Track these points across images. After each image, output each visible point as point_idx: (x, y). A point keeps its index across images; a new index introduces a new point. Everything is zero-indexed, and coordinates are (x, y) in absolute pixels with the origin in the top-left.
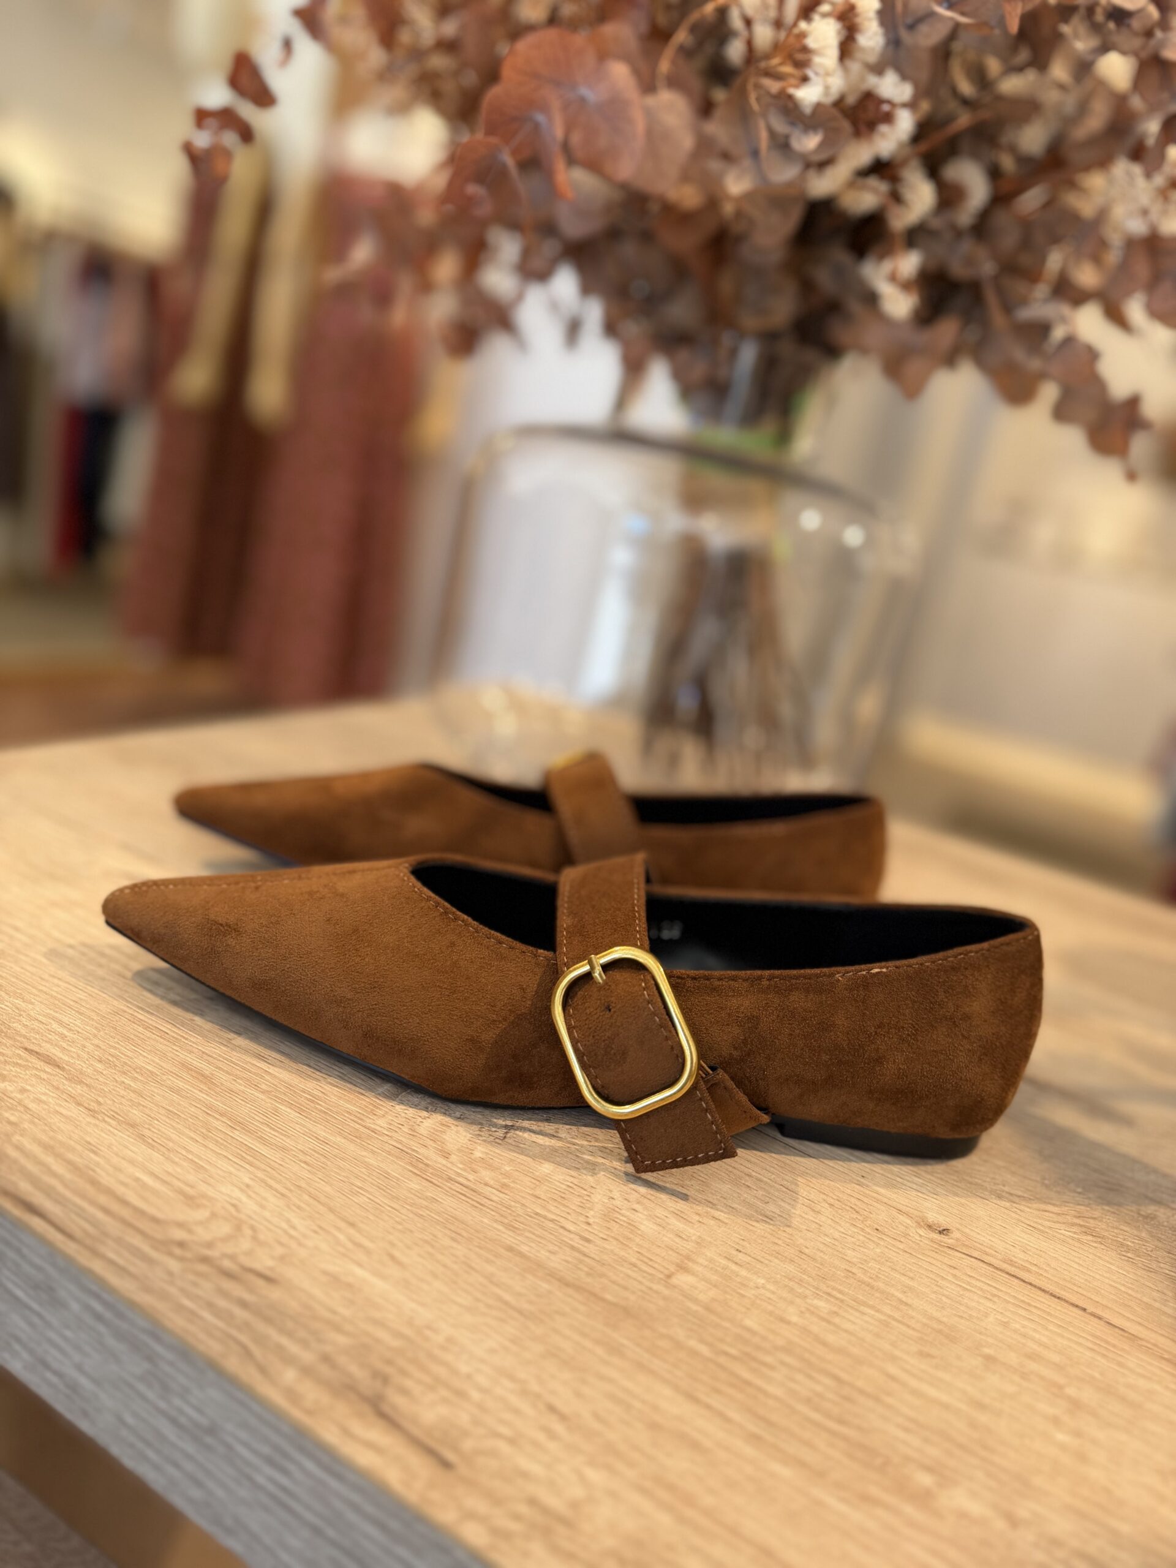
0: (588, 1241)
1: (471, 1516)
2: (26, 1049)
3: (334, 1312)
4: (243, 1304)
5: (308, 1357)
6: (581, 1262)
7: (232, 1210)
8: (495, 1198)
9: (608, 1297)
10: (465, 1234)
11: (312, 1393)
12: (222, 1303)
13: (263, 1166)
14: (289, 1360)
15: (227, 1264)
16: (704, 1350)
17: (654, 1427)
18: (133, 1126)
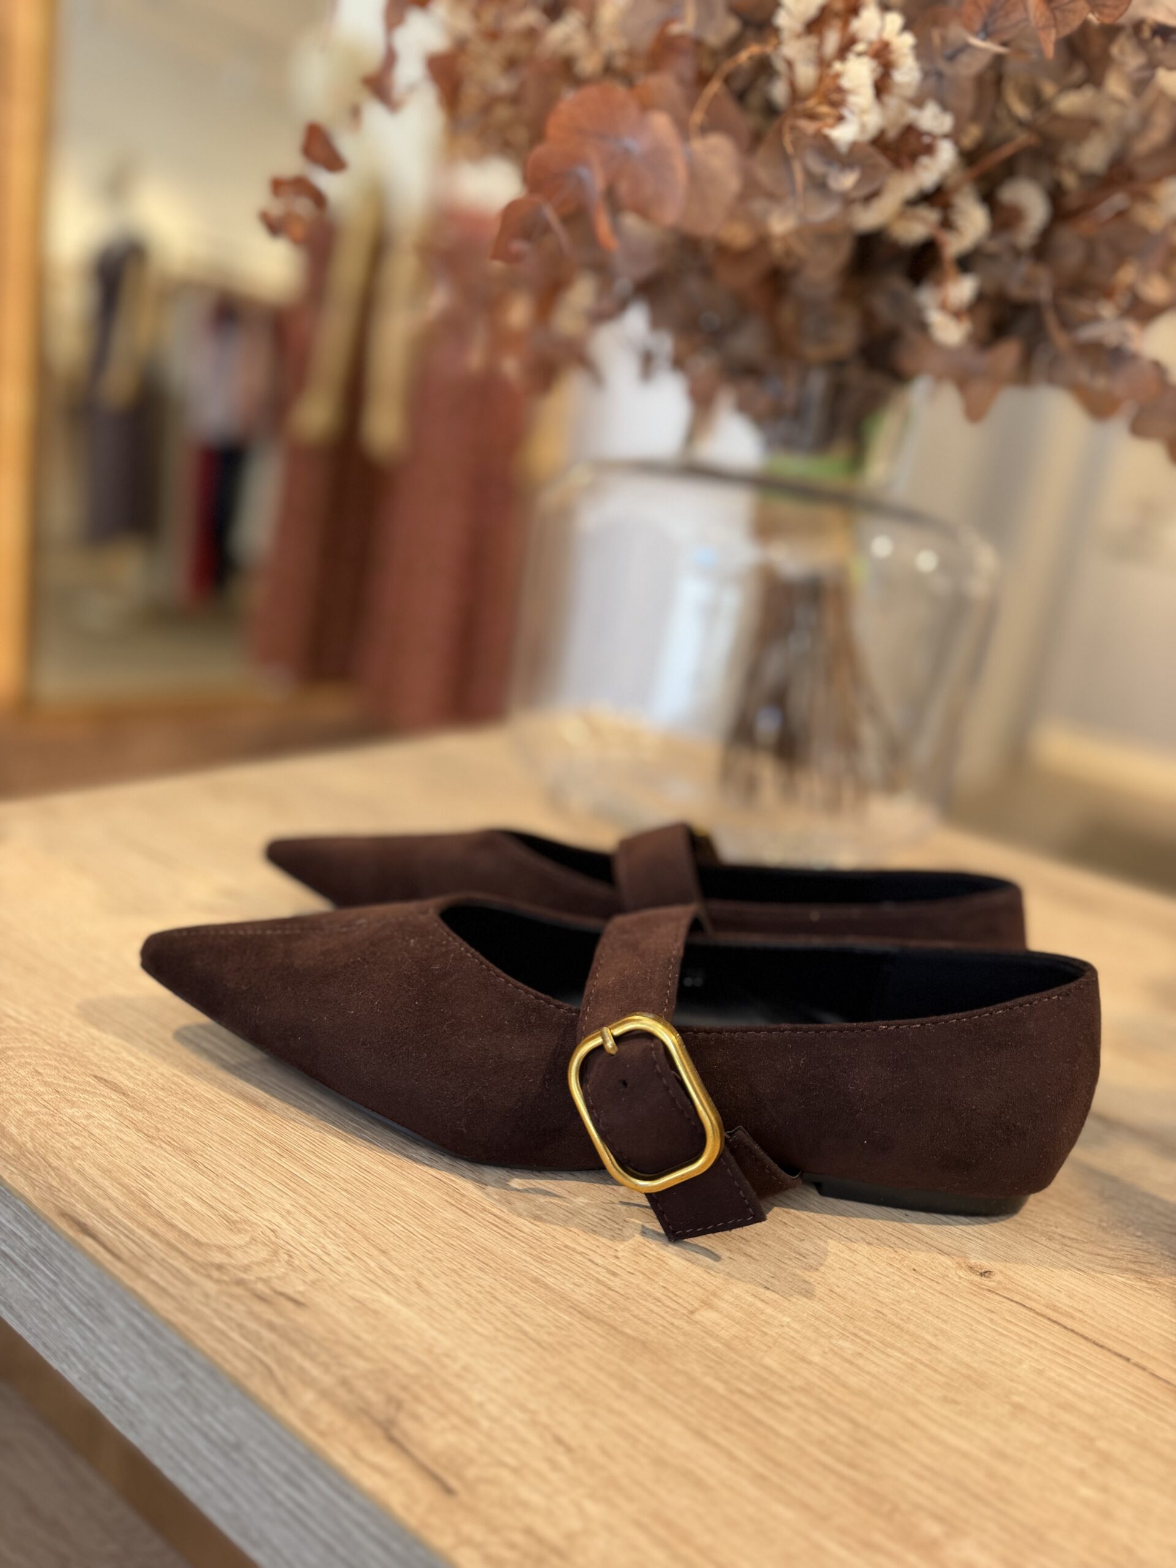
0: (614, 1274)
1: (467, 1542)
2: (96, 1077)
3: (358, 1338)
4: (271, 1327)
5: (327, 1380)
6: (605, 1295)
7: (271, 1234)
8: (527, 1230)
9: (628, 1331)
10: (493, 1264)
11: (327, 1415)
12: (252, 1325)
13: (305, 1193)
14: (309, 1382)
15: (260, 1287)
16: (720, 1388)
17: (660, 1463)
18: (187, 1151)
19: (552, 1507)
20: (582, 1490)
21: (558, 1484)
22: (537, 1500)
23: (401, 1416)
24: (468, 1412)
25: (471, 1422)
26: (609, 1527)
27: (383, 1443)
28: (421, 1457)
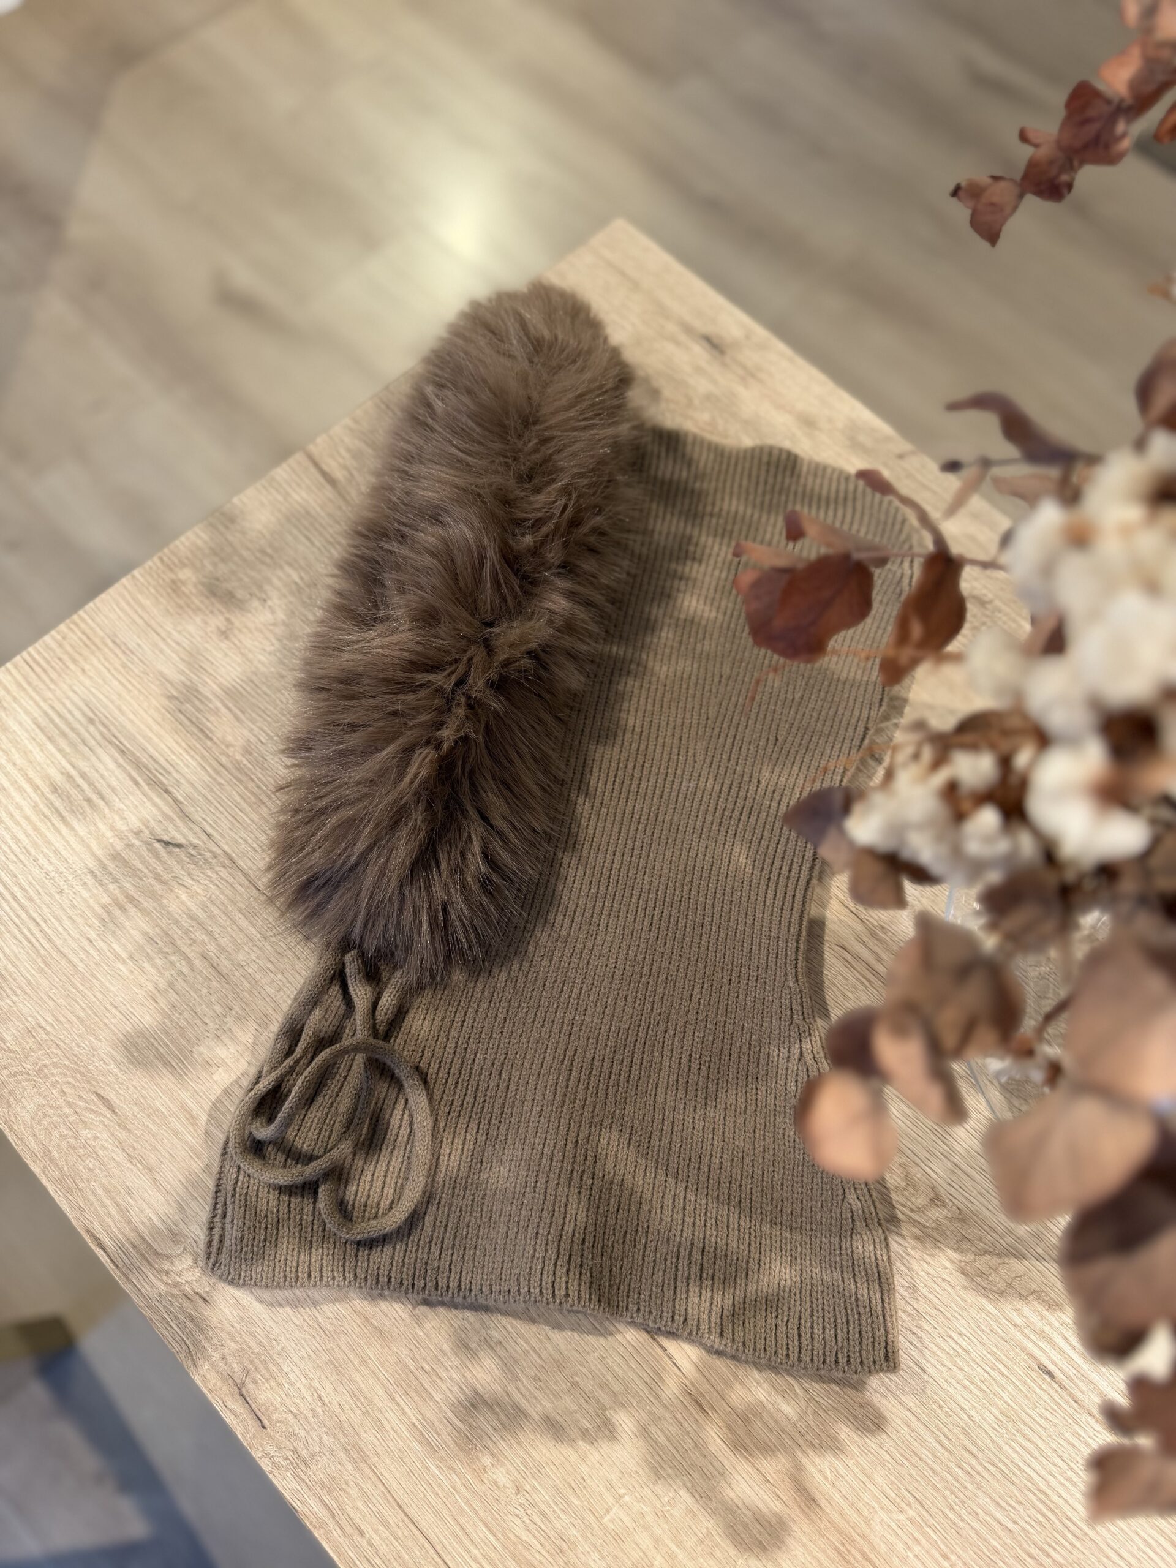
1: (268, 1454)
2: (97, 1093)
4: (191, 1318)
5: (217, 1357)
11: (214, 1379)
12: (182, 1317)
14: (207, 1357)
15: (187, 1288)
18: (150, 1170)
19: (308, 1438)
20: (324, 1429)
21: (313, 1425)
22: (302, 1433)
23: (248, 1381)
24: (280, 1379)
25: (280, 1385)
26: (331, 1451)
27: (238, 1397)
28: (253, 1406)
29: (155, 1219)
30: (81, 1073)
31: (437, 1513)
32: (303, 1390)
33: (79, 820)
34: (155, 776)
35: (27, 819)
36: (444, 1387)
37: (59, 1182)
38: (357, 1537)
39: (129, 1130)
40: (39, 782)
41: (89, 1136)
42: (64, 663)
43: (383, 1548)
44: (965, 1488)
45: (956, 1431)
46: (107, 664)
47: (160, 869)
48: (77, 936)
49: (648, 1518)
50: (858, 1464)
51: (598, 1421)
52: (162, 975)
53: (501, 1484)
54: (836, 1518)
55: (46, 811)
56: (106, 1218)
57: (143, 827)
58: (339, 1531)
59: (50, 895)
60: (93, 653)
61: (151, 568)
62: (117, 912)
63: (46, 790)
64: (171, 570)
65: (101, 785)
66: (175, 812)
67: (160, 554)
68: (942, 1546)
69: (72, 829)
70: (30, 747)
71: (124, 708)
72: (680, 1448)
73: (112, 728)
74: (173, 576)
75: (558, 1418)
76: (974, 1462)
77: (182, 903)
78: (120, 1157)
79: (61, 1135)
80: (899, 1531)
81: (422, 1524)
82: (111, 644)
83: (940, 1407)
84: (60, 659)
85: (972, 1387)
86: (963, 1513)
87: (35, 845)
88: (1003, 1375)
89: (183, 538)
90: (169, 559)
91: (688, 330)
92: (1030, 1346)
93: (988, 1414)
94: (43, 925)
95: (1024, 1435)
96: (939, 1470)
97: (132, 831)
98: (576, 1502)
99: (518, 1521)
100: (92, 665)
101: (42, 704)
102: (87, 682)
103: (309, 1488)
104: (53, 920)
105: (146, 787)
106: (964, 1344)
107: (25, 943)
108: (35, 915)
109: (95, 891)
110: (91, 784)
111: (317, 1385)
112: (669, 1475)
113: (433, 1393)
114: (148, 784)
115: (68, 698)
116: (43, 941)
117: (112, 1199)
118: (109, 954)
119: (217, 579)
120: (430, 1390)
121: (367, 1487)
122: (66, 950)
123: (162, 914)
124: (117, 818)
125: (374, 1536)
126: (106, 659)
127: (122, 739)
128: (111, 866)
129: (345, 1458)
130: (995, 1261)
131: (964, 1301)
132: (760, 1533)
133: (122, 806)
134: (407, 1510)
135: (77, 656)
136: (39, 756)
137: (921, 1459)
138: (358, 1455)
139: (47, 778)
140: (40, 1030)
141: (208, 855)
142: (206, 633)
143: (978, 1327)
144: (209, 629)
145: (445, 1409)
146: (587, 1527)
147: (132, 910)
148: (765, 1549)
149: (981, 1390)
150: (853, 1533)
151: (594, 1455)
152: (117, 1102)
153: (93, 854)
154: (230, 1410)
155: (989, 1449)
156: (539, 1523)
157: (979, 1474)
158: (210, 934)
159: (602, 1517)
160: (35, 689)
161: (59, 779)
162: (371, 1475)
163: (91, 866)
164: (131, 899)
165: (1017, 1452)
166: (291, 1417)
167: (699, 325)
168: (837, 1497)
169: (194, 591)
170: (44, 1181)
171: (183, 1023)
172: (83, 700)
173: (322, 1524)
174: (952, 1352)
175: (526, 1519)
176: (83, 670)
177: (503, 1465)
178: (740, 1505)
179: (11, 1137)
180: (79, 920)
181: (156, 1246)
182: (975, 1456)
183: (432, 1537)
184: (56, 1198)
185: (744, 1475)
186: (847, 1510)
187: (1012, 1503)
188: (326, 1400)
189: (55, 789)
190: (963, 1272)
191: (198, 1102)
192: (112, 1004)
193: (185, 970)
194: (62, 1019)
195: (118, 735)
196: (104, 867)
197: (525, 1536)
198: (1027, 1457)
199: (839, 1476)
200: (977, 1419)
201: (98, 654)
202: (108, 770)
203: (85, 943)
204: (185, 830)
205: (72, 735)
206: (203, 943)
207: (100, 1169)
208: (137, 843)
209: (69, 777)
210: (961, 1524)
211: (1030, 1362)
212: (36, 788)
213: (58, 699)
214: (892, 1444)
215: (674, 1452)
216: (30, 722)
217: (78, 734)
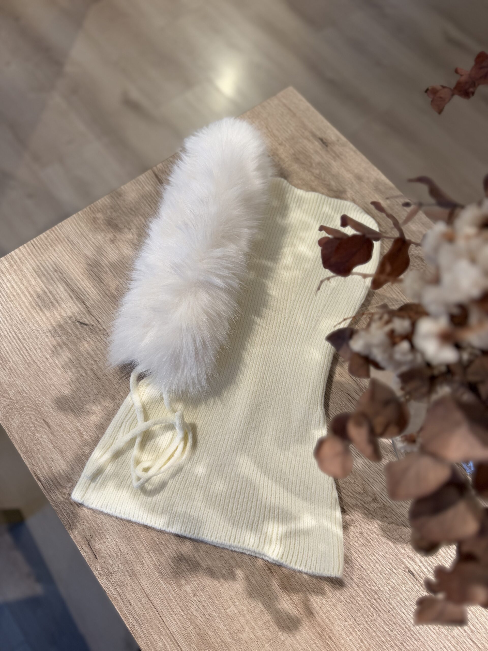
1: (97, 570)
2: (44, 420)
3: (88, 517)
4: (72, 512)
5: (80, 528)
11: (79, 537)
12: (69, 512)
14: (77, 529)
18: (62, 452)
19: (113, 565)
20: (120, 562)
21: (116, 559)
22: (111, 562)
23: (92, 539)
24: (105, 540)
25: (104, 543)
26: (122, 571)
27: (87, 545)
28: (93, 550)
29: (61, 471)
30: (39, 411)
31: (161, 600)
32: (113, 546)
33: (47, 310)
34: (79, 296)
35: (27, 307)
36: (169, 551)
37: (25, 453)
38: (129, 606)
39: (55, 436)
40: (32, 293)
41: (39, 436)
42: (47, 247)
43: (139, 611)
44: (373, 615)
45: (372, 592)
46: (64, 249)
47: (78, 333)
48: (42, 356)
49: (245, 612)
50: (331, 601)
51: (229, 571)
52: (74, 375)
53: (188, 592)
54: (321, 622)
55: (34, 305)
56: (42, 469)
57: (72, 316)
58: (122, 603)
59: (33, 339)
60: (59, 243)
61: (85, 211)
62: (59, 348)
63: (35, 297)
64: (94, 213)
65: (57, 297)
66: (86, 311)
67: (90, 206)
68: (361, 637)
69: (44, 313)
70: (31, 279)
71: (70, 267)
72: (261, 586)
73: (64, 274)
74: (94, 216)
75: (213, 568)
76: (378, 606)
77: (85, 347)
78: (50, 446)
79: (28, 434)
80: (345, 629)
81: (155, 603)
82: (67, 241)
83: (367, 582)
84: (46, 245)
85: (381, 576)
86: (371, 625)
87: (29, 318)
88: (394, 572)
89: (99, 201)
90: (93, 208)
91: (314, 135)
92: (406, 562)
93: (386, 587)
94: (29, 350)
95: (399, 597)
96: (363, 606)
97: (68, 317)
98: (217, 602)
99: (193, 607)
100: (58, 248)
101: (37, 262)
102: (56, 255)
103: (112, 584)
104: (33, 349)
105: (75, 300)
106: (379, 558)
107: (21, 357)
108: (26, 346)
109: (51, 339)
110: (53, 296)
111: (119, 544)
112: (255, 596)
113: (165, 553)
114: (76, 299)
115: (47, 260)
116: (28, 357)
117: (46, 462)
118: (54, 365)
119: (112, 219)
120: (164, 552)
121: (135, 587)
122: (37, 361)
123: (76, 351)
124: (62, 311)
125: (136, 606)
126: (64, 246)
127: (68, 280)
128: (58, 330)
129: (127, 574)
130: (396, 527)
131: (382, 541)
132: (289, 623)
133: (65, 306)
134: (150, 597)
135: (52, 244)
136: (33, 283)
137: (357, 602)
138: (133, 574)
139: (36, 292)
140: (23, 392)
141: (97, 329)
142: (105, 240)
143: (386, 552)
144: (106, 239)
145: (169, 560)
146: (220, 612)
147: (65, 348)
148: (290, 630)
149: (384, 577)
150: (326, 628)
151: (226, 585)
152: (52, 424)
153: (51, 324)
154: (84, 550)
155: (385, 601)
156: (202, 609)
157: (379, 610)
158: (95, 361)
159: (227, 610)
160: (34, 256)
161: (40, 292)
162: (137, 582)
163: (50, 329)
164: (65, 344)
165: (396, 604)
166: (107, 556)
167: (318, 133)
168: (321, 613)
169: (102, 222)
170: (20, 452)
171: (81, 395)
172: (53, 262)
173: (116, 599)
174: (374, 561)
175: (196, 607)
176: (55, 250)
177: (189, 584)
178: (282, 611)
179: (8, 433)
180: (43, 350)
181: (61, 482)
182: (378, 603)
183: (159, 609)
184: (24, 459)
185: (285, 600)
186: (325, 618)
187: (392, 623)
188: (122, 551)
189: (39, 296)
190: (382, 530)
191: (83, 428)
192: (53, 385)
193: (84, 374)
194: (33, 389)
195: (66, 277)
196: (55, 330)
197: (195, 613)
198: (400, 606)
199: (323, 604)
200: (381, 588)
201: (61, 244)
202: (60, 291)
203: (45, 360)
204: (89, 319)
205: (47, 276)
206: (92, 364)
207: (42, 450)
208: (69, 322)
209: (45, 292)
210: (370, 629)
211: (405, 568)
212: (31, 295)
213: (43, 260)
214: (346, 594)
215: (258, 587)
216: (31, 269)
217: (50, 275)
